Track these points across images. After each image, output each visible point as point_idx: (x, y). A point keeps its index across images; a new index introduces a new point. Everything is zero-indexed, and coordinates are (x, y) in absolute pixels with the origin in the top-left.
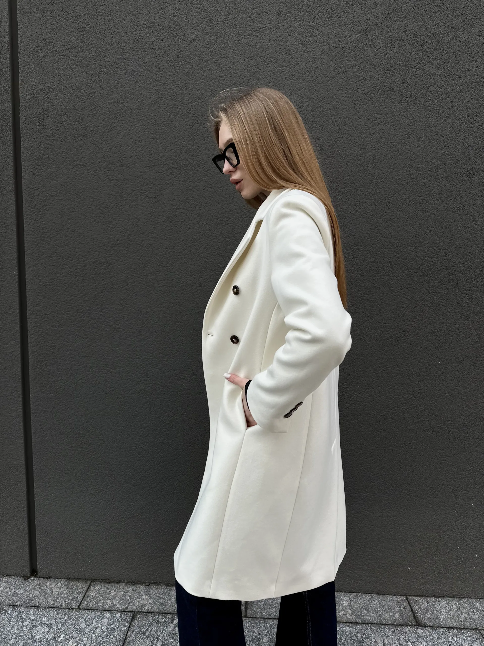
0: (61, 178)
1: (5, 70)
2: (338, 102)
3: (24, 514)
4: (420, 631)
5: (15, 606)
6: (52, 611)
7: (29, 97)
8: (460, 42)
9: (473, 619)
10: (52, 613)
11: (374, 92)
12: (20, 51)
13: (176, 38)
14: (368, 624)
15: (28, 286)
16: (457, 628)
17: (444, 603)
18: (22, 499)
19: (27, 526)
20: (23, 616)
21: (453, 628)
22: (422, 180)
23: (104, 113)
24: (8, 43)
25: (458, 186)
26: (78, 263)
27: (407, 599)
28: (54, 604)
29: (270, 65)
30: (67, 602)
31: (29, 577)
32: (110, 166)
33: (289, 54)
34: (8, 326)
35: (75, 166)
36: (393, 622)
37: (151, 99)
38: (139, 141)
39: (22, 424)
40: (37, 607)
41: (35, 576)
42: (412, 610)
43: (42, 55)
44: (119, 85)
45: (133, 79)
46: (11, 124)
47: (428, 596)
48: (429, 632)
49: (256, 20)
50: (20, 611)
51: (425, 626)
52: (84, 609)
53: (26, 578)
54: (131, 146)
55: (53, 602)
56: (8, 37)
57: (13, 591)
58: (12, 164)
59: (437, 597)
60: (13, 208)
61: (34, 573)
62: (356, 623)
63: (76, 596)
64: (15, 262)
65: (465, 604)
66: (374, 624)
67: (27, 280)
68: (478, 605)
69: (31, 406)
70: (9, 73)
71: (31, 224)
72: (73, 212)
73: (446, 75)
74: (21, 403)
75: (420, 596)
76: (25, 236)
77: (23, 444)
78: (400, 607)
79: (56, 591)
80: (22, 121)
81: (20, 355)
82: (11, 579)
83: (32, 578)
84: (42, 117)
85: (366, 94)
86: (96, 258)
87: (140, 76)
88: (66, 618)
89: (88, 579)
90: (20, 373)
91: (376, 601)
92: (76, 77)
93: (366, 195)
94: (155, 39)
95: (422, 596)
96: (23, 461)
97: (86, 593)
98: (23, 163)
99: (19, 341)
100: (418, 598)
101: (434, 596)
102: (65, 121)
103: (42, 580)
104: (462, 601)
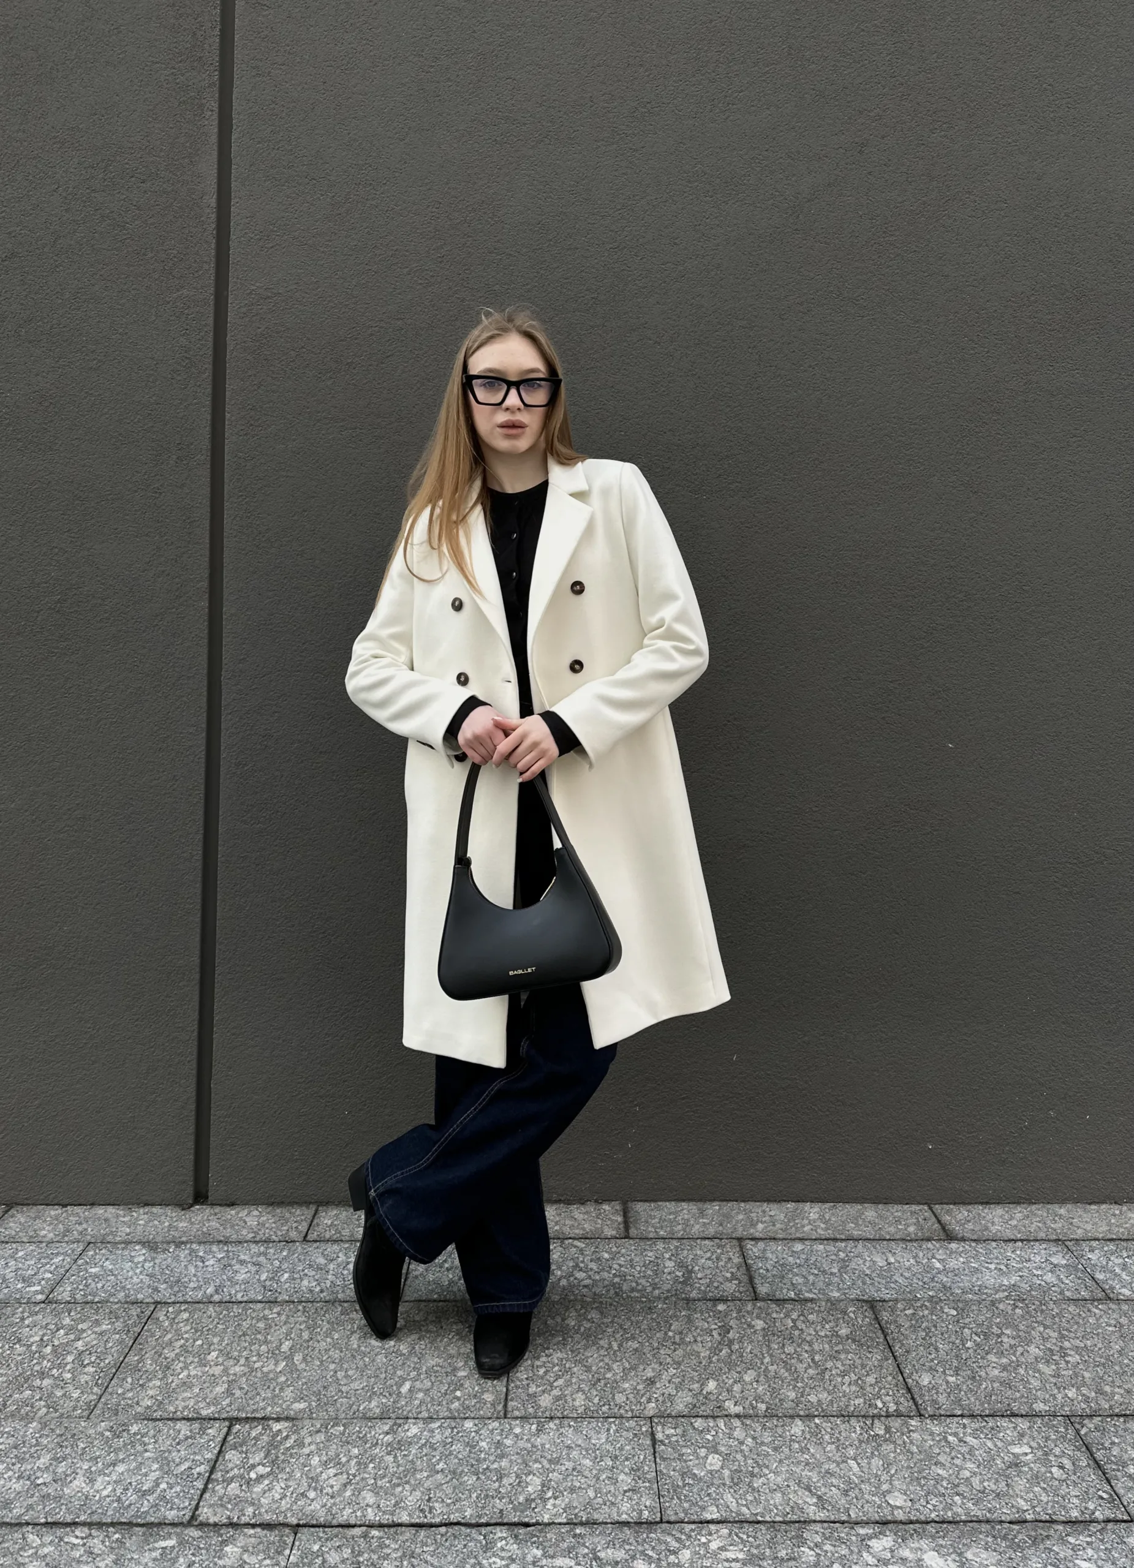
0: (294, 440)
1: (206, 266)
2: (756, 317)
3: (191, 1068)
4: (954, 1245)
5: (179, 1244)
6: (253, 1246)
7: (244, 310)
9: (1052, 1228)
10: (254, 1248)
11: (813, 301)
12: (233, 237)
13: (492, 218)
14: (857, 1240)
15: (227, 627)
16: (1022, 1241)
17: (999, 1211)
18: (188, 1038)
19: (194, 1093)
20: (201, 1254)
21: (1015, 1241)
22: (900, 438)
23: (372, 335)
24: (214, 226)
25: (958, 446)
26: (319, 586)
27: (931, 1209)
28: (254, 1237)
29: (644, 260)
30: (280, 1233)
31: (192, 1206)
32: (379, 420)
34: (184, 699)
35: (319, 421)
36: (904, 1237)
37: (451, 313)
38: (429, 380)
39: (199, 885)
40: (226, 1242)
41: (202, 1204)
42: (939, 1222)
43: (271, 245)
44: (398, 291)
45: (420, 281)
46: (210, 352)
47: (970, 1204)
48: (970, 1246)
49: (622, 194)
50: (190, 1248)
51: (963, 1239)
52: (315, 1241)
53: (185, 1207)
54: (415, 388)
55: (252, 1235)
56: (214, 216)
57: (167, 1224)
58: (209, 417)
59: (987, 1203)
60: (206, 491)
61: (200, 1197)
62: (835, 1240)
63: (295, 1225)
64: (205, 584)
65: (1040, 1211)
66: (870, 1239)
67: (224, 617)
68: (1062, 1211)
69: (220, 848)
70: (212, 271)
71: (238, 519)
72: (314, 497)
73: (926, 274)
74: (201, 844)
75: (955, 1204)
76: (225, 540)
77: (199, 925)
78: (917, 1219)
79: (252, 1222)
80: (230, 348)
81: (204, 753)
82: (157, 1210)
83: (198, 1207)
84: (264, 341)
85: (801, 304)
86: (351, 577)
87: (433, 276)
88: (285, 1253)
89: (310, 1203)
90: (203, 787)
91: (870, 1213)
92: (326, 278)
93: (808, 464)
94: (458, 221)
95: (959, 1203)
96: (196, 960)
97: (312, 1221)
98: (228, 416)
99: (204, 726)
100: (951, 1206)
101: (982, 1203)
102: (303, 347)
103: (217, 1209)
104: (1034, 1207)
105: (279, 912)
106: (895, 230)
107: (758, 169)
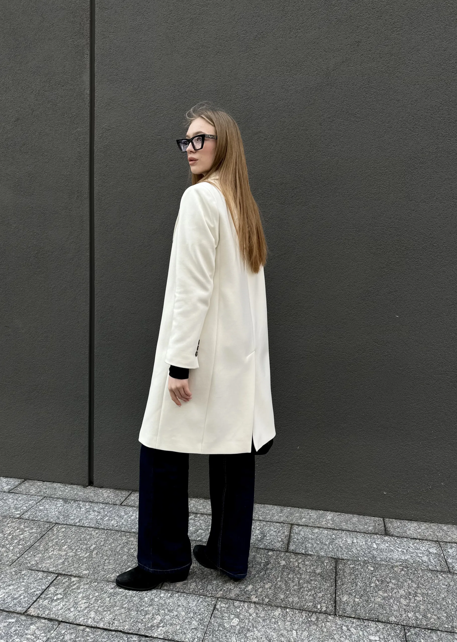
0: (120, 187)
1: (86, 118)
2: (309, 125)
3: (86, 434)
4: (386, 538)
5: (75, 501)
6: (101, 505)
7: (100, 135)
8: (397, 77)
9: (437, 535)
11: (335, 116)
12: (96, 106)
13: (196, 90)
14: (343, 530)
15: (96, 263)
16: (419, 539)
17: (415, 524)
18: (85, 422)
19: (87, 444)
20: (81, 506)
21: (416, 539)
22: (375, 177)
23: (149, 142)
24: (89, 102)
25: (403, 179)
26: (130, 246)
27: (384, 520)
28: (103, 501)
29: (260, 103)
30: (113, 501)
31: (88, 486)
32: (152, 178)
33: (273, 95)
34: (81, 291)
35: (129, 179)
36: (365, 531)
37: (180, 132)
38: (171, 161)
39: (88, 364)
40: (92, 502)
41: (92, 486)
42: (385, 526)
43: (110, 108)
44: (159, 124)
45: (168, 119)
46: (88, 153)
47: (403, 519)
48: (394, 539)
49: (250, 74)
50: (79, 503)
51: (392, 536)
52: (124, 506)
53: (85, 486)
54: (166, 164)
55: (103, 500)
56: (89, 98)
57: (75, 492)
58: (88, 179)
59: (411, 520)
60: (88, 209)
61: (91, 483)
62: (334, 529)
63: (120, 498)
64: (88, 246)
65: (434, 526)
66: (349, 531)
67: (95, 259)
68: (445, 528)
69: (95, 350)
70: (89, 120)
71: (99, 220)
72: (127, 210)
73: (388, 100)
74: (88, 348)
75: (396, 519)
76: (95, 228)
77: (88, 379)
78: (375, 524)
79: (105, 495)
80: (95, 151)
81: (89, 313)
82: (75, 486)
83: (89, 487)
84: (108, 148)
85: (329, 118)
86: (142, 243)
87: (173, 116)
88: (111, 509)
89: (130, 490)
90: (88, 326)
91: (355, 519)
92: (131, 120)
93: (332, 190)
94: (182, 92)
95: (398, 519)
96: (87, 393)
97: (127, 497)
98: (95, 178)
99: (89, 302)
100: (394, 520)
101: (408, 520)
102: (123, 149)
103: (97, 488)
104: (432, 524)
105: (117, 376)
106: (374, 80)
107: (310, 58)
